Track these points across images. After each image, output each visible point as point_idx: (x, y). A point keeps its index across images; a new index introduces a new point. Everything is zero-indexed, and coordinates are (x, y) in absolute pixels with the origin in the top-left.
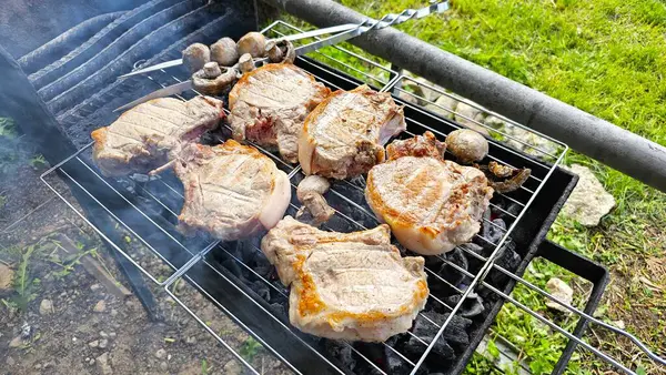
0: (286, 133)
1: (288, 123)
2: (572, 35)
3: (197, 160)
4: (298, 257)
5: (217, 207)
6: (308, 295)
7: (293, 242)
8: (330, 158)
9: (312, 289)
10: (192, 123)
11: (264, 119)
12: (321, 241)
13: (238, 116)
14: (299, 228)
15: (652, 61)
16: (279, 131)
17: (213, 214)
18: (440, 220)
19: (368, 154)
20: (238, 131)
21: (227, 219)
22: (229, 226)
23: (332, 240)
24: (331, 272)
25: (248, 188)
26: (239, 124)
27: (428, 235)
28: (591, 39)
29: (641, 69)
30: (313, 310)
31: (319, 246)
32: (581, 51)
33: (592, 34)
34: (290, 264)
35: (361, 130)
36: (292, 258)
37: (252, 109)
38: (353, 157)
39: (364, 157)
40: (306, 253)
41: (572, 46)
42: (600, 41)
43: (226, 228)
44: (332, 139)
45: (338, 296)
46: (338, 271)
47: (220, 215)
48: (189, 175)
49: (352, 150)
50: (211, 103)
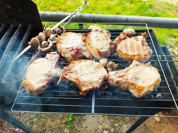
0: (85, 51)
1: (83, 48)
2: (92, 7)
3: (69, 71)
4: (126, 80)
5: (91, 80)
6: (137, 87)
7: (120, 77)
8: (105, 51)
9: (137, 85)
10: (55, 63)
11: (75, 50)
12: (126, 72)
13: (66, 53)
14: (117, 73)
15: (110, 8)
16: (82, 52)
17: (92, 83)
18: (145, 51)
19: (113, 45)
20: (70, 58)
21: (98, 82)
22: (99, 83)
23: (128, 70)
24: (136, 78)
25: (93, 70)
26: (68, 55)
27: (146, 56)
28: (96, 7)
29: (109, 10)
30: (142, 90)
31: (127, 74)
32: (96, 10)
33: (96, 6)
34: (125, 83)
35: (105, 40)
36: (124, 81)
37: (69, 49)
38: (110, 48)
39: (113, 46)
40: (126, 78)
41: (93, 10)
42: (98, 6)
43: (99, 85)
44: (100, 46)
45: (144, 83)
46: (137, 77)
47: (94, 82)
48: (72, 77)
49: (109, 46)
50: (54, 54)
